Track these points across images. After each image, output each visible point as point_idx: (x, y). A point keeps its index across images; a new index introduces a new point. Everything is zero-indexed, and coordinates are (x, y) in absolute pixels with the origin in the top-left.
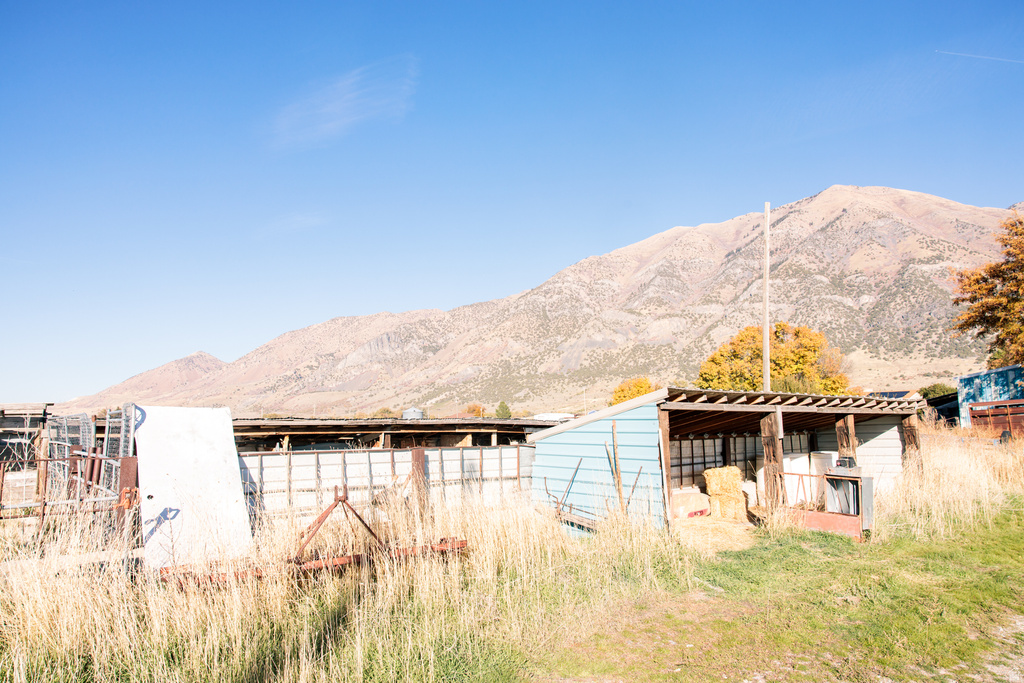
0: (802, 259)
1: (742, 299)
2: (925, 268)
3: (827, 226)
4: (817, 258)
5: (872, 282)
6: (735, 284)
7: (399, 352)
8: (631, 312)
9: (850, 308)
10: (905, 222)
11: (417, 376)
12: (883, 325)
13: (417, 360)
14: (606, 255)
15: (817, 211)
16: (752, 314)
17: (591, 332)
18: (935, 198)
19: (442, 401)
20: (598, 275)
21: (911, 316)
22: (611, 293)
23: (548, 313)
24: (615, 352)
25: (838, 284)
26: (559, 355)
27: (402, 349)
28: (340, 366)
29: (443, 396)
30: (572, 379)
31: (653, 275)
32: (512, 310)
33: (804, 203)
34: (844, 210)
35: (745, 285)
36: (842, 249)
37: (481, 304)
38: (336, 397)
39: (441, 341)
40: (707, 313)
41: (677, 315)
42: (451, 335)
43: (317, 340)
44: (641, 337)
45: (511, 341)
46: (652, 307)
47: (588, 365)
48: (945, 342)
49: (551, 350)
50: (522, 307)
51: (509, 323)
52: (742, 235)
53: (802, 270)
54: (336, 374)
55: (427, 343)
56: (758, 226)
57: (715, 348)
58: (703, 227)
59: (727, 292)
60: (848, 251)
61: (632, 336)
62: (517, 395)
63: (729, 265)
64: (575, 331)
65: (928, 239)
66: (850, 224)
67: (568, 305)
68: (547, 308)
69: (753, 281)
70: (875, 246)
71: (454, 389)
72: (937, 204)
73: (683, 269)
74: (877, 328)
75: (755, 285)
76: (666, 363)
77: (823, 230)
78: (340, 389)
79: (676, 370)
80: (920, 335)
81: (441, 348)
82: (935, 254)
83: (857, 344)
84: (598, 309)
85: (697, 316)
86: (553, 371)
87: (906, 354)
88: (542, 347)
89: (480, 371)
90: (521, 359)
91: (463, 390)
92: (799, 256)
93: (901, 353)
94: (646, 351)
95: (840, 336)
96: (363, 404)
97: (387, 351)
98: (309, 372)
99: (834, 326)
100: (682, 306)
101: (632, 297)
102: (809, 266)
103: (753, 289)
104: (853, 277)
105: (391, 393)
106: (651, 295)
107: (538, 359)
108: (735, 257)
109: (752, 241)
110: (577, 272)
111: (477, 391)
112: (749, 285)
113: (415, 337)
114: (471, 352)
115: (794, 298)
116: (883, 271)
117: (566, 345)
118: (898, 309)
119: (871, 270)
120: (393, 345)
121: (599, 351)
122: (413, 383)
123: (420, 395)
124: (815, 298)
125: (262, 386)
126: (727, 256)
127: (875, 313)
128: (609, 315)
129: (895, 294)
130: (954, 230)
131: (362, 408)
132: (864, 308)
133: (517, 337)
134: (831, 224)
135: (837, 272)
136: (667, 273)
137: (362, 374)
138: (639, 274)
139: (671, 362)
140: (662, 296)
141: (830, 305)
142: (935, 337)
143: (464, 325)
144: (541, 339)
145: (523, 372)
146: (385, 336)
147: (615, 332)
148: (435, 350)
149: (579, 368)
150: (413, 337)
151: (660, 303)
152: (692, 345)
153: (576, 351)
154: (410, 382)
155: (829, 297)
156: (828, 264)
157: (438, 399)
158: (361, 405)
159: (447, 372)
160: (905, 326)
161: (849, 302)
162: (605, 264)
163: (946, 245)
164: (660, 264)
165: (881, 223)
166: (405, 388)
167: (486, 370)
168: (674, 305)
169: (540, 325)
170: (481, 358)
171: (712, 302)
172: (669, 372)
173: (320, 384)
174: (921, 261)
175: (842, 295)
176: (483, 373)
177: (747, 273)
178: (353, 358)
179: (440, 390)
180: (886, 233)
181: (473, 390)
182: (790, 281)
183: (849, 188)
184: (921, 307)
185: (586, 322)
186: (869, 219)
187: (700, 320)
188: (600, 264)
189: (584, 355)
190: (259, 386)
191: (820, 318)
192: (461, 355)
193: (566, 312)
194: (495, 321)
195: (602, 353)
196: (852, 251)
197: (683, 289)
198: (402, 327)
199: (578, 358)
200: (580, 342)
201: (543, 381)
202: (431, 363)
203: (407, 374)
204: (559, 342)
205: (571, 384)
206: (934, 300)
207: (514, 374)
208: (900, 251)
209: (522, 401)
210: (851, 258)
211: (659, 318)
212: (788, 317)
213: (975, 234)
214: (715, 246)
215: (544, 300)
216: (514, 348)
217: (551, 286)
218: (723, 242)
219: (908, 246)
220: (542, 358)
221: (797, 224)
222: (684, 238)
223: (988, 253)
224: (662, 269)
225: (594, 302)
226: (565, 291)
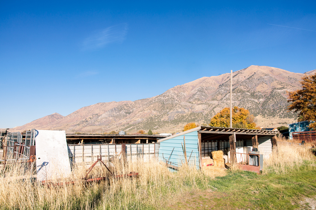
0: (242, 87)
1: (224, 99)
2: (279, 91)
3: (250, 78)
4: (246, 87)
5: (263, 95)
6: (222, 95)
7: (118, 114)
8: (190, 102)
9: (256, 102)
10: (273, 77)
11: (123, 121)
12: (266, 108)
13: (124, 116)
14: (182, 85)
15: (247, 73)
16: (227, 104)
17: (178, 108)
18: (282, 70)
19: (131, 129)
20: (180, 91)
21: (275, 105)
22: (184, 97)
23: (164, 102)
24: (185, 115)
25: (253, 95)
26: (167, 115)
27: (119, 113)
28: (99, 118)
29: (131, 128)
30: (171, 123)
31: (197, 91)
32: (153, 101)
33: (243, 70)
34: (255, 73)
35: (225, 95)
36: (254, 85)
37: (144, 99)
38: (98, 127)
39: (131, 110)
40: (213, 103)
41: (204, 104)
42: (135, 109)
43: (93, 110)
44: (193, 110)
45: (153, 111)
46: (196, 101)
47: (176, 119)
48: (285, 113)
49: (165, 114)
50: (156, 100)
51: (152, 105)
52: (224, 80)
53: (242, 91)
54: (98, 120)
55: (127, 111)
56: (229, 77)
57: (215, 114)
58: (212, 77)
59: (219, 97)
61: (190, 110)
62: (154, 128)
63: (220, 89)
64: (173, 108)
65: (280, 82)
66: (257, 77)
67: (171, 100)
68: (164, 101)
69: (227, 94)
70: (264, 84)
71: (135, 125)
72: (282, 72)
73: (206, 90)
74: (265, 109)
75: (228, 95)
76: (200, 118)
77: (248, 79)
78: (99, 125)
79: (203, 121)
80: (277, 111)
81: (131, 113)
82: (282, 87)
83: (259, 113)
84: (180, 101)
86: (166, 120)
87: (273, 117)
88: (162, 113)
89: (143, 120)
90: (156, 116)
91: (138, 126)
92: (241, 86)
93: (272, 117)
94: (194, 114)
95: (253, 111)
96: (107, 130)
97: (114, 113)
98: (90, 119)
99: (252, 108)
100: (205, 101)
101: (190, 98)
102: (244, 89)
103: (227, 96)
104: (257, 93)
105: (115, 126)
106: (196, 97)
108: (222, 86)
109: (227, 82)
110: (174, 90)
111: (142, 126)
112: (226, 95)
113: (123, 109)
114: (140, 114)
115: (239, 99)
116: (266, 91)
117: (170, 112)
118: (271, 103)
119: (263, 91)
120: (116, 111)
121: (180, 114)
122: (122, 123)
123: (124, 127)
124: (246, 99)
125: (75, 124)
126: (219, 86)
127: (264, 104)
128: (183, 103)
129: (270, 99)
130: (287, 79)
131: (106, 131)
132: (261, 103)
133: (155, 110)
134: (251, 77)
135: (253, 92)
136: (201, 91)
137: (106, 120)
138: (193, 91)
139: (202, 118)
140: (199, 98)
141: (250, 101)
142: (282, 112)
143: (138, 106)
144: (162, 110)
145: (157, 121)
146: (114, 109)
147: (185, 108)
148: (129, 113)
149: (174, 119)
150: (122, 109)
151: (199, 100)
152: (208, 113)
153: (173, 114)
154: (121, 123)
155: (250, 99)
156: (250, 89)
157: (130, 128)
158: (106, 130)
159: (133, 120)
160: (273, 108)
161: (256, 101)
162: (182, 88)
163: (285, 84)
164: (199, 88)
165: (266, 77)
166: (120, 125)
167: (145, 120)
168: (203, 100)
169: (162, 106)
170: (143, 116)
171: (214, 100)
172: (201, 121)
173: (93, 123)
174: (278, 89)
175: (254, 99)
176: (144, 121)
177: (225, 91)
178: (104, 115)
179: (131, 126)
180: (267, 80)
181: (141, 126)
182: (238, 94)
183: (256, 66)
184: (278, 103)
185: (176, 105)
186: (262, 76)
187: (211, 105)
188: (180, 88)
189: (175, 116)
190: (74, 124)
191: (247, 105)
192: (137, 115)
193: (170, 102)
194: (148, 105)
196: (257, 85)
197: (206, 96)
198: (119, 106)
199: (174, 116)
200: (174, 111)
201: (163, 123)
202: (128, 117)
203: (120, 120)
204: (168, 111)
205: (171, 124)
206: (282, 101)
207: (153, 121)
208: (272, 86)
209: (156, 129)
210: (257, 87)
211: (198, 104)
212: (238, 105)
213: (294, 81)
214: (216, 83)
215: (163, 98)
216: (154, 113)
217: (165, 94)
218: (218, 82)
219: (274, 84)
220: (162, 116)
221: (240, 77)
222: (206, 80)
223: (298, 87)
224: (199, 90)
225: (178, 99)
226: (170, 96)
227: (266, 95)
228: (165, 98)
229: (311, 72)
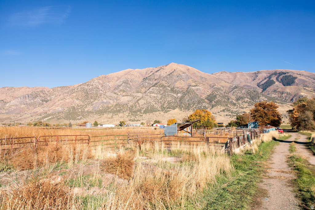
0: (164, 82)
1: (147, 92)
2: (193, 88)
3: (170, 74)
4: (167, 82)
5: (181, 90)
6: (145, 88)
7: (32, 101)
8: (115, 93)
9: (175, 97)
10: (189, 75)
11: (40, 110)
12: (183, 102)
13: (39, 104)
14: (107, 75)
15: (168, 69)
16: (150, 97)
17: (103, 99)
18: (196, 70)
19: (50, 119)
20: (105, 81)
21: (190, 100)
22: (109, 87)
23: (88, 92)
24: (110, 105)
25: (172, 90)
26: (92, 105)
27: (34, 100)
28: (7, 105)
29: (50, 117)
30: (96, 113)
31: (122, 83)
32: (76, 90)
33: (165, 66)
34: (175, 70)
35: (148, 88)
36: (174, 81)
37: (64, 87)
38: (5, 116)
39: (49, 98)
40: (138, 95)
41: (129, 96)
42: (53, 97)
44: (118, 101)
45: (75, 100)
46: (121, 93)
47: (101, 109)
48: (197, 107)
49: (89, 104)
50: (79, 89)
51: (75, 94)
52: (148, 74)
53: (164, 85)
54: (6, 108)
55: (43, 99)
56: (152, 71)
57: (140, 106)
58: (137, 70)
59: (143, 90)
60: (175, 81)
61: (115, 101)
62: (78, 118)
63: (144, 82)
64: (97, 98)
65: (194, 80)
66: (176, 74)
67: (95, 90)
68: (88, 90)
69: (150, 88)
70: (182, 81)
71: (55, 115)
73: (131, 82)
74: (182, 103)
75: (151, 88)
76: (126, 110)
77: (169, 75)
78: (7, 113)
79: (128, 112)
80: (191, 105)
81: (49, 101)
82: (196, 84)
83: (177, 107)
84: (104, 92)
85: (135, 96)
86: (90, 110)
87: (188, 110)
88: (86, 103)
89: (64, 109)
90: (79, 106)
91: (58, 115)
92: (163, 81)
93: (187, 110)
94: (120, 106)
95: (173, 104)
96: (17, 119)
97: (27, 101)
99: (171, 102)
100: (130, 93)
101: (115, 89)
102: (165, 84)
103: (151, 90)
104: (176, 89)
105: (29, 115)
106: (121, 89)
107: (85, 106)
108: (146, 80)
109: (150, 76)
110: (98, 79)
111: (63, 116)
112: (149, 88)
113: (39, 96)
114: (61, 103)
115: (161, 93)
116: (183, 88)
117: (94, 102)
118: (187, 98)
119: (181, 87)
120: (30, 98)
121: (105, 105)
122: (38, 112)
123: (41, 117)
124: (167, 94)
126: (143, 79)
127: (181, 99)
128: (108, 94)
129: (186, 94)
130: (200, 78)
131: (17, 120)
132: (179, 97)
133: (78, 99)
134: (171, 73)
135: (172, 87)
136: (126, 82)
137: (17, 108)
138: (117, 82)
139: (127, 109)
140: (124, 89)
141: (170, 96)
142: (195, 106)
143: (57, 94)
144: (86, 100)
145: (80, 110)
146: (27, 95)
147: (110, 99)
148: (47, 101)
149: (98, 110)
150: (38, 96)
151: (124, 91)
152: (133, 105)
153: (98, 104)
154: (37, 112)
155: (170, 93)
157: (48, 118)
158: (16, 119)
159: (52, 109)
160: (188, 103)
161: (175, 95)
162: (107, 78)
163: (198, 82)
164: (124, 79)
165: (183, 75)
166: (35, 114)
167: (66, 109)
168: (128, 92)
169: (85, 96)
170: (64, 105)
171: (139, 92)
172: (126, 113)
174: (192, 86)
175: (173, 93)
177: (149, 85)
178: (13, 102)
179: (49, 115)
180: (184, 77)
181: (62, 116)
182: (161, 88)
183: (176, 64)
184: (192, 98)
185: (101, 95)
186: (181, 73)
187: (135, 98)
188: (105, 78)
191: (168, 99)
192: (57, 103)
193: (94, 92)
194: (70, 93)
195: (106, 106)
196: (176, 81)
197: (130, 88)
198: (34, 92)
199: (99, 107)
200: (99, 102)
201: (87, 113)
202: (45, 106)
203: (35, 109)
204: (92, 101)
205: (96, 115)
206: (195, 97)
207: (76, 111)
208: (188, 83)
209: (79, 120)
210: (176, 83)
211: (123, 96)
212: (160, 98)
213: (205, 80)
214: (140, 76)
215: (87, 87)
216: (77, 102)
217: (89, 83)
218: (142, 75)
219: (190, 81)
220: (86, 106)
221: (162, 72)
222: (131, 73)
223: (207, 85)
224: (125, 81)
225: (103, 89)
226: (94, 85)
227: (183, 91)
228: (89, 87)
229: (217, 74)
